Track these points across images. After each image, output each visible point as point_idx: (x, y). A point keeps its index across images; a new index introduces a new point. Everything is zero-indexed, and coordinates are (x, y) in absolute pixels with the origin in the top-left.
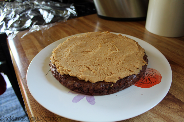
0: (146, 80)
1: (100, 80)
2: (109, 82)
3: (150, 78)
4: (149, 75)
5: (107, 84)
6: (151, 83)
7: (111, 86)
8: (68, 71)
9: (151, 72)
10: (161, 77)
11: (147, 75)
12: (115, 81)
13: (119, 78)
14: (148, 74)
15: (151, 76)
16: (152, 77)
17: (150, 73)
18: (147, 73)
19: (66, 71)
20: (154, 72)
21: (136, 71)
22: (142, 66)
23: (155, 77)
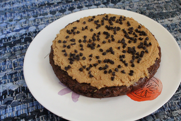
0: (142, 92)
1: (86, 82)
2: (93, 87)
3: (148, 90)
4: (150, 87)
5: (92, 87)
6: (145, 96)
7: (94, 91)
8: (62, 63)
9: (155, 84)
10: (160, 93)
11: (148, 86)
12: (100, 88)
13: (105, 86)
14: (150, 85)
15: (150, 89)
16: (150, 90)
17: (152, 85)
18: (150, 83)
19: (59, 63)
20: (157, 85)
21: (128, 82)
22: (139, 78)
23: (154, 92)
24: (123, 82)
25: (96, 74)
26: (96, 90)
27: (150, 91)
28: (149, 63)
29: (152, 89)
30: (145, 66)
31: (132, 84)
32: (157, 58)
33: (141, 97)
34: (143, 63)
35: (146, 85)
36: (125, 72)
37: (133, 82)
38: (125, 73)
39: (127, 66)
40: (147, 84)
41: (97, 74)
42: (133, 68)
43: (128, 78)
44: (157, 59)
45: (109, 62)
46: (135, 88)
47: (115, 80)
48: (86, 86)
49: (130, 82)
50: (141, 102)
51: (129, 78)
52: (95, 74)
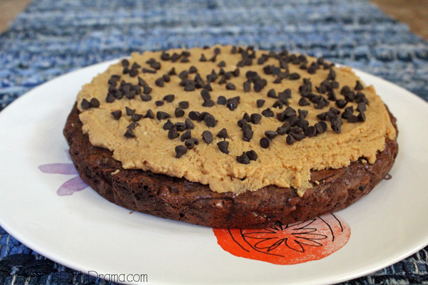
0: (268, 239)
1: (106, 145)
2: (116, 161)
3: (290, 241)
4: (303, 235)
5: (113, 162)
6: (265, 250)
7: (113, 173)
9: (327, 232)
10: (323, 257)
11: (300, 231)
13: (145, 163)
14: (309, 230)
15: (298, 240)
16: (298, 242)
17: (316, 232)
18: (311, 226)
20: (330, 237)
21: (222, 180)
22: (268, 182)
23: (306, 248)
24: (204, 173)
25: (145, 133)
26: (117, 171)
27: (296, 244)
28: (323, 156)
29: (306, 242)
30: (308, 157)
31: (233, 190)
32: (366, 159)
33: (255, 247)
34: (304, 149)
35: (296, 227)
36: (229, 150)
37: (238, 186)
38: (227, 153)
39: (249, 141)
40: (300, 226)
41: (148, 134)
42: (264, 149)
43: (225, 166)
44: (364, 161)
45: (203, 122)
46: (241, 208)
47: (185, 159)
48: (103, 156)
49: (227, 180)
50: (241, 258)
51: (229, 166)
52: (142, 133)
